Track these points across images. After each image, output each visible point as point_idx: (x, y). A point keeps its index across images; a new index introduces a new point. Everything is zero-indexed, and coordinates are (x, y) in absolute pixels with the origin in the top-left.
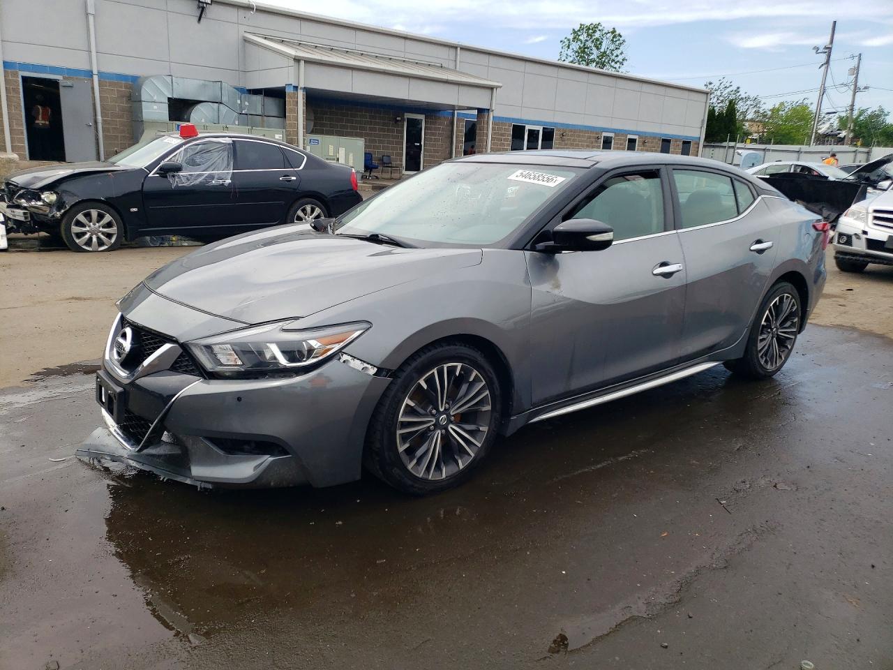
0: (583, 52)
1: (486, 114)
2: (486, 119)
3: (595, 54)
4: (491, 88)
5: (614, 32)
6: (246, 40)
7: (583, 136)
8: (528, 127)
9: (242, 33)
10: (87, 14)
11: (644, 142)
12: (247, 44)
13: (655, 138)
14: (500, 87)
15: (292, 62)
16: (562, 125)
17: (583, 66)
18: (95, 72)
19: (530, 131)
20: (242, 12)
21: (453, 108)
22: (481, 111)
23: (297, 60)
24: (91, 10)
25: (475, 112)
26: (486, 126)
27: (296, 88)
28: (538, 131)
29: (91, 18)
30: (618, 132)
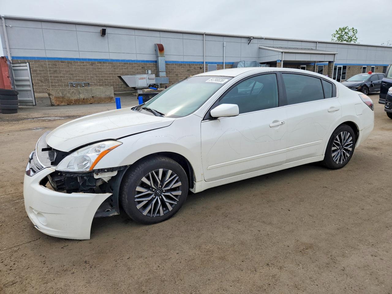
0: (341, 37)
1: (332, 63)
2: (332, 65)
3: (346, 37)
4: (335, 54)
5: (353, 29)
6: (260, 48)
7: (356, 68)
8: (338, 66)
9: (259, 46)
10: (223, 47)
11: (377, 68)
12: (260, 49)
13: (381, 66)
14: (337, 54)
15: (281, 53)
16: (349, 64)
17: (340, 42)
18: (224, 62)
19: (339, 67)
20: (259, 40)
21: (315, 62)
22: (330, 62)
23: (282, 53)
24: (225, 45)
25: (328, 63)
26: (332, 67)
27: (281, 61)
28: (341, 67)
29: (224, 47)
30: (368, 65)
